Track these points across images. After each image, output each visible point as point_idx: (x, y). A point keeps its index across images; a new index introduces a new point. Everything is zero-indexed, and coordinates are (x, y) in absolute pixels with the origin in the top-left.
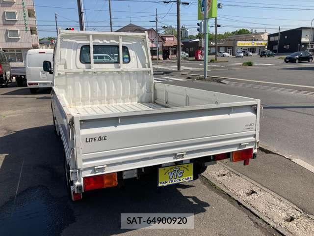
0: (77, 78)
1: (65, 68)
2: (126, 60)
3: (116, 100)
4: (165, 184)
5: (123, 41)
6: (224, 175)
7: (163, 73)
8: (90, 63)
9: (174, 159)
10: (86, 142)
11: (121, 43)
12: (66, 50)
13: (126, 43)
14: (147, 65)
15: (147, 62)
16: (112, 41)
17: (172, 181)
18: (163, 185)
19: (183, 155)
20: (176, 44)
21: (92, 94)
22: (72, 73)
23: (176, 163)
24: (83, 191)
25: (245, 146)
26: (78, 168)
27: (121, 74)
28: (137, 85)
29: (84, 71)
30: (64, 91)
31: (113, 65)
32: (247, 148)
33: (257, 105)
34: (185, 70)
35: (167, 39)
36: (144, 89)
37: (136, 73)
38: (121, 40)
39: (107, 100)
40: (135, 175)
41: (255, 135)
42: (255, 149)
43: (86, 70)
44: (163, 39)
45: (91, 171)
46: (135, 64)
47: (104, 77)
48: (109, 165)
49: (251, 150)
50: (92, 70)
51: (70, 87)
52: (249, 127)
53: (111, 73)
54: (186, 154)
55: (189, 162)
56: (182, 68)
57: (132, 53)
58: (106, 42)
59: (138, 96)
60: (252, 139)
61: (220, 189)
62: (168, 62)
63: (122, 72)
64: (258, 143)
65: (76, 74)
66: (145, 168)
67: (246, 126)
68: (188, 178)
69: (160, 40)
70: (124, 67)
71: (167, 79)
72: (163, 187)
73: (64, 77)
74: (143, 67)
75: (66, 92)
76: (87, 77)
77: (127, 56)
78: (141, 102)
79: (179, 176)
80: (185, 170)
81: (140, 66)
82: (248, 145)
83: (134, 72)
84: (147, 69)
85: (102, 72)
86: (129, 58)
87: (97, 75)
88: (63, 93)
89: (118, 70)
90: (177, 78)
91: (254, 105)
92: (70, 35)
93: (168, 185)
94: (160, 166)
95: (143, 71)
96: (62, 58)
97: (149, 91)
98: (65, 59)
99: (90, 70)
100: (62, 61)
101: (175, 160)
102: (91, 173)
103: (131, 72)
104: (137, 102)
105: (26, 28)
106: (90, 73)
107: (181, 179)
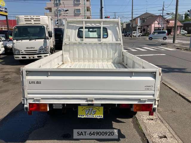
0: (75, 46)
1: (69, 40)
2: (105, 36)
3: (98, 60)
4: (83, 117)
5: (103, 24)
6: (152, 120)
7: (160, 44)
8: (83, 38)
9: (86, 101)
10: (30, 83)
11: (102, 26)
12: (70, 30)
13: (105, 26)
14: (119, 39)
15: (119, 37)
16: (97, 25)
17: (88, 116)
18: (81, 117)
19: (92, 100)
20: (174, 26)
21: (84, 56)
22: (73, 44)
23: (89, 105)
24: (29, 111)
25: (145, 101)
26: (25, 97)
27: (102, 45)
28: (112, 52)
29: (79, 43)
30: (68, 53)
31: (97, 39)
32: (147, 103)
33: (156, 72)
34: (179, 43)
35: (171, 22)
36: (116, 55)
37: (111, 44)
38: (102, 24)
39: (92, 60)
40: (61, 108)
41: (154, 94)
42: (155, 104)
43: (81, 42)
44: (168, 21)
45: (33, 100)
46: (111, 39)
47: (91, 46)
48: (43, 99)
49: (151, 105)
50: (84, 42)
51: (71, 51)
52: (148, 88)
53: (95, 44)
54: (95, 100)
55: (100, 105)
56: (176, 41)
57: (109, 32)
58: (94, 25)
59: (112, 59)
60: (151, 97)
61: (141, 128)
62: (170, 37)
63: (102, 44)
64: (158, 101)
65: (75, 44)
66: (67, 104)
67: (145, 87)
68: (99, 116)
69: (165, 22)
70: (103, 40)
71: (161, 48)
72: (81, 118)
73: (68, 46)
74: (116, 41)
75: (69, 54)
76: (81, 46)
77: (106, 34)
78: (114, 63)
79: (93, 113)
80: (97, 110)
81: (114, 40)
82: (148, 101)
83: (110, 44)
84: (119, 42)
85: (90, 43)
86: (107, 35)
87: (87, 44)
88: (67, 54)
89: (100, 42)
90: (169, 48)
91: (154, 72)
92: (73, 22)
93: (84, 118)
94: (79, 105)
95: (116, 43)
96: (68, 34)
97: (119, 56)
98: (69, 35)
99: (82, 42)
100: (68, 36)
101: (87, 103)
102: (33, 102)
103: (108, 44)
104: (111, 63)
105: (85, 17)
106: (83, 44)
107: (94, 115)
